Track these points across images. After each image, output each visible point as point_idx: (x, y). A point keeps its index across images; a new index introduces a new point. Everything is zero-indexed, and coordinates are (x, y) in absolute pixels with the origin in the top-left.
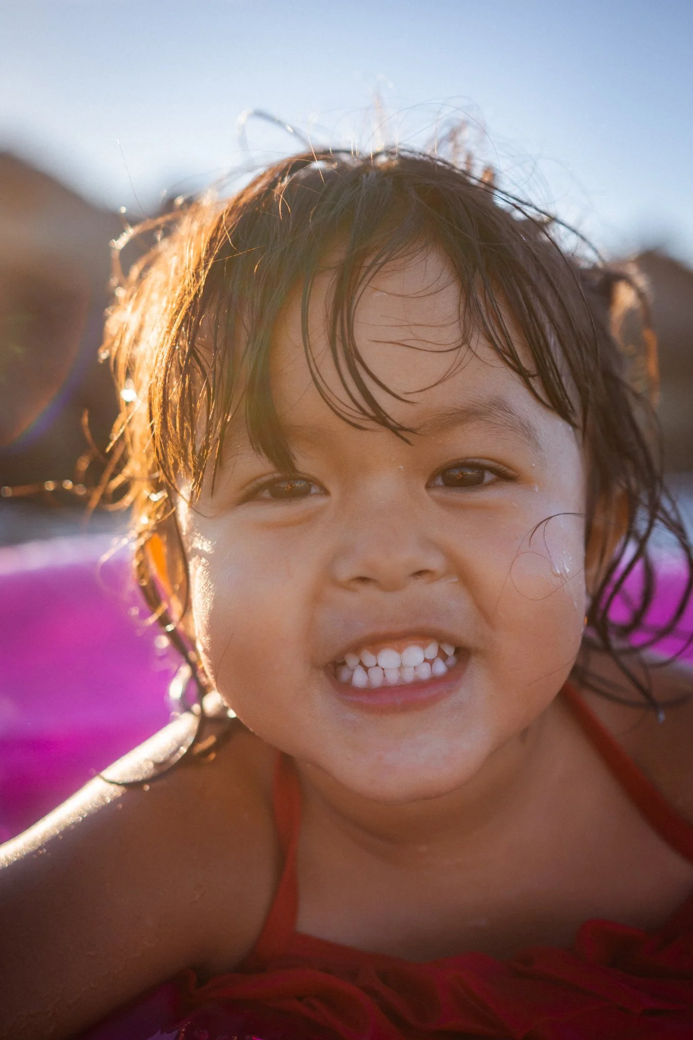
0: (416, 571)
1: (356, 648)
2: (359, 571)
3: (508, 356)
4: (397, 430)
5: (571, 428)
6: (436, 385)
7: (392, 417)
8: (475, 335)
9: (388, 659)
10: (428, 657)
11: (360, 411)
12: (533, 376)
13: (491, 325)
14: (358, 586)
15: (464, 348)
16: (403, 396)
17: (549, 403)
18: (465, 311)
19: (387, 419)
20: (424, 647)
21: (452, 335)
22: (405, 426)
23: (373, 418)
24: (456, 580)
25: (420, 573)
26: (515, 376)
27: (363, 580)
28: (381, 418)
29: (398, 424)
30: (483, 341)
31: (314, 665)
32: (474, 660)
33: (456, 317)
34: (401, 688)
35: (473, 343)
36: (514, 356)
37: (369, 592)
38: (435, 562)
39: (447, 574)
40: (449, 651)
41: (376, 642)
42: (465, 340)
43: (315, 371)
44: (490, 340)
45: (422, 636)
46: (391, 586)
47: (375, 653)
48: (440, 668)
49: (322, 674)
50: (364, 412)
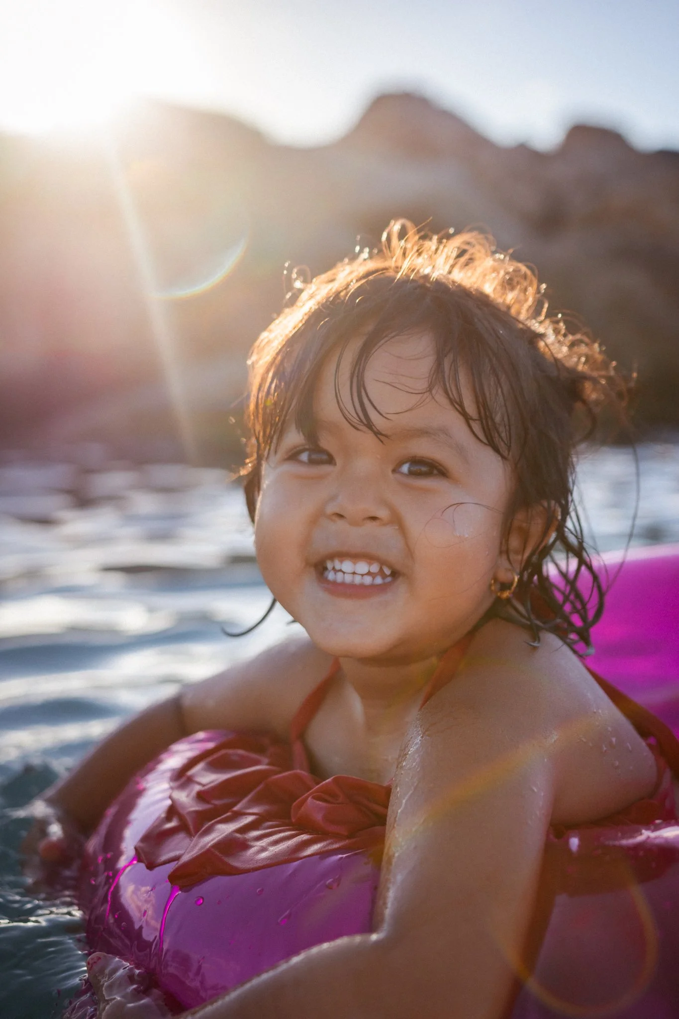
0: (371, 516)
1: (332, 557)
2: (337, 510)
3: (458, 405)
4: (377, 434)
5: (500, 458)
6: (406, 411)
7: (376, 426)
8: (436, 387)
9: (347, 566)
10: (372, 571)
11: (358, 419)
12: (474, 420)
13: (449, 384)
14: (336, 519)
15: (427, 394)
16: (384, 415)
17: (485, 441)
18: (434, 374)
19: (373, 427)
20: (370, 564)
21: (423, 385)
22: (383, 433)
23: (365, 425)
24: (397, 527)
25: (374, 518)
26: (461, 418)
27: (341, 516)
28: (370, 425)
29: (377, 430)
30: (441, 391)
31: (308, 563)
32: (401, 579)
33: (427, 375)
34: (352, 586)
35: (434, 392)
36: (461, 404)
37: (340, 524)
38: (383, 513)
39: (390, 523)
40: (387, 571)
41: (342, 555)
42: (430, 389)
43: (337, 391)
44: (446, 392)
45: (369, 558)
46: (355, 523)
47: (341, 562)
48: (379, 580)
49: (312, 570)
50: (361, 421)
